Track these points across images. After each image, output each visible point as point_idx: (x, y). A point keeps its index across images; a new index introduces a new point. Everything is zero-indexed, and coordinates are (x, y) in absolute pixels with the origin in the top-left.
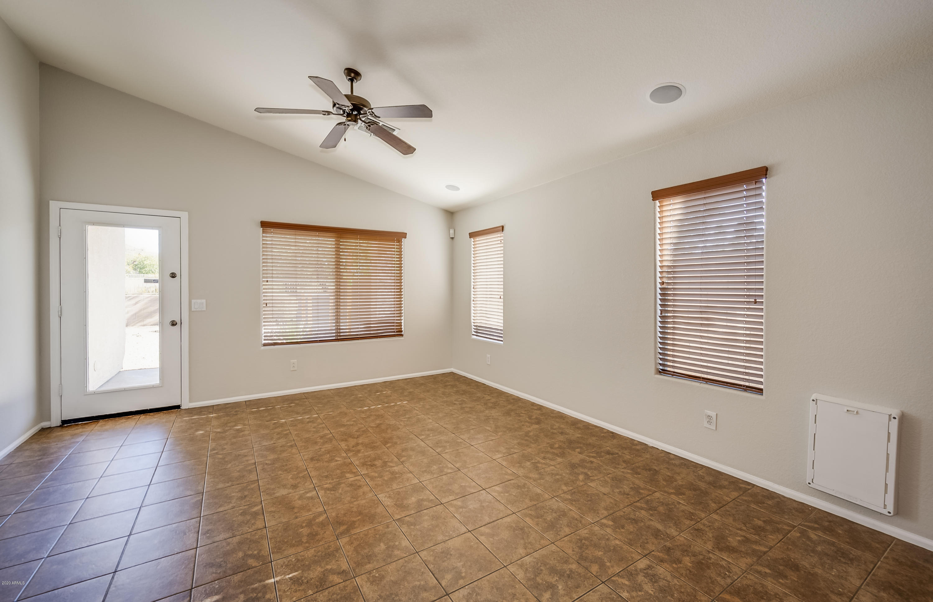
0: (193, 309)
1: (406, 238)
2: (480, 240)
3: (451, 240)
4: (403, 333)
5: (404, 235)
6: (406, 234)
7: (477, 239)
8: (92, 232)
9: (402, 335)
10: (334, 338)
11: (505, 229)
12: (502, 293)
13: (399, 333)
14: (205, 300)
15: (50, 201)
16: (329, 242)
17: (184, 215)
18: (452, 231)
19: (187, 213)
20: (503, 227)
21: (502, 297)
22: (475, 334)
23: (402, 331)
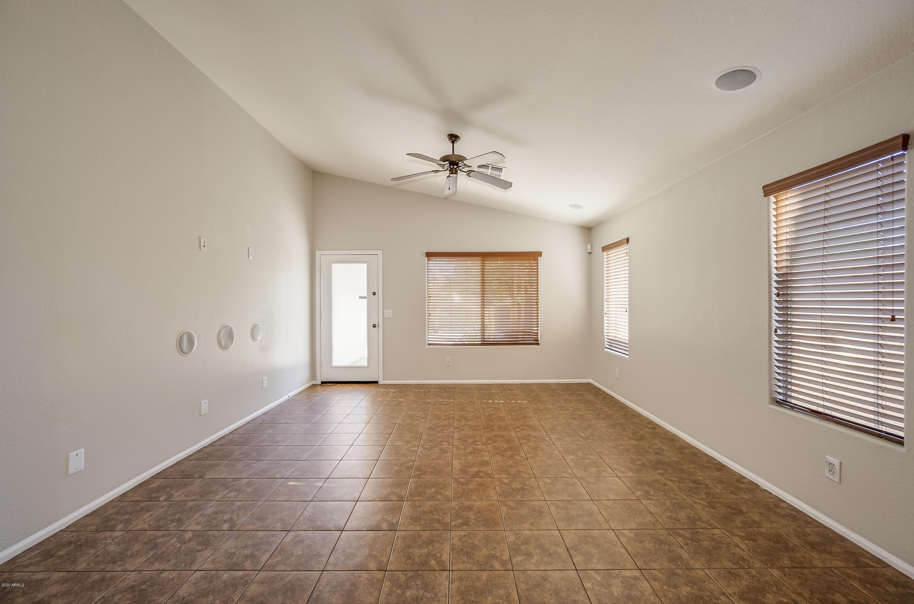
0: (385, 317)
1: (541, 256)
2: (613, 253)
3: (589, 255)
4: (539, 342)
5: (540, 254)
6: (542, 252)
7: (610, 253)
8: (336, 267)
9: (538, 344)
10: (480, 343)
11: (630, 241)
12: (628, 307)
13: (536, 342)
14: (392, 311)
15: (316, 251)
16: (475, 265)
17: (380, 253)
18: (589, 246)
19: (382, 251)
20: (628, 240)
21: (628, 311)
22: (609, 347)
23: (538, 340)
